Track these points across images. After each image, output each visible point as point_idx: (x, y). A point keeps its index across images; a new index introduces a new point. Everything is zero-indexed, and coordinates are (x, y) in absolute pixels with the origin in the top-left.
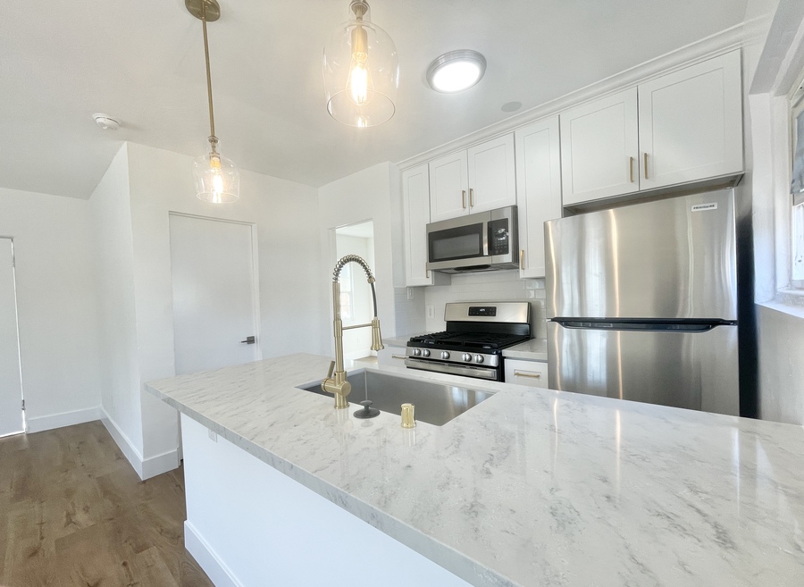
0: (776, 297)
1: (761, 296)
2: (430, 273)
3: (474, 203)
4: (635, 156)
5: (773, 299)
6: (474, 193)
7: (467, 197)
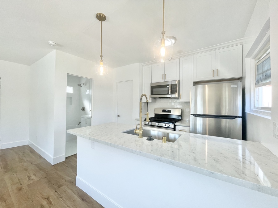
0: (251, 110)
1: (247, 110)
2: (151, 98)
3: (166, 78)
4: (214, 70)
5: (250, 111)
6: (166, 75)
7: (164, 76)
